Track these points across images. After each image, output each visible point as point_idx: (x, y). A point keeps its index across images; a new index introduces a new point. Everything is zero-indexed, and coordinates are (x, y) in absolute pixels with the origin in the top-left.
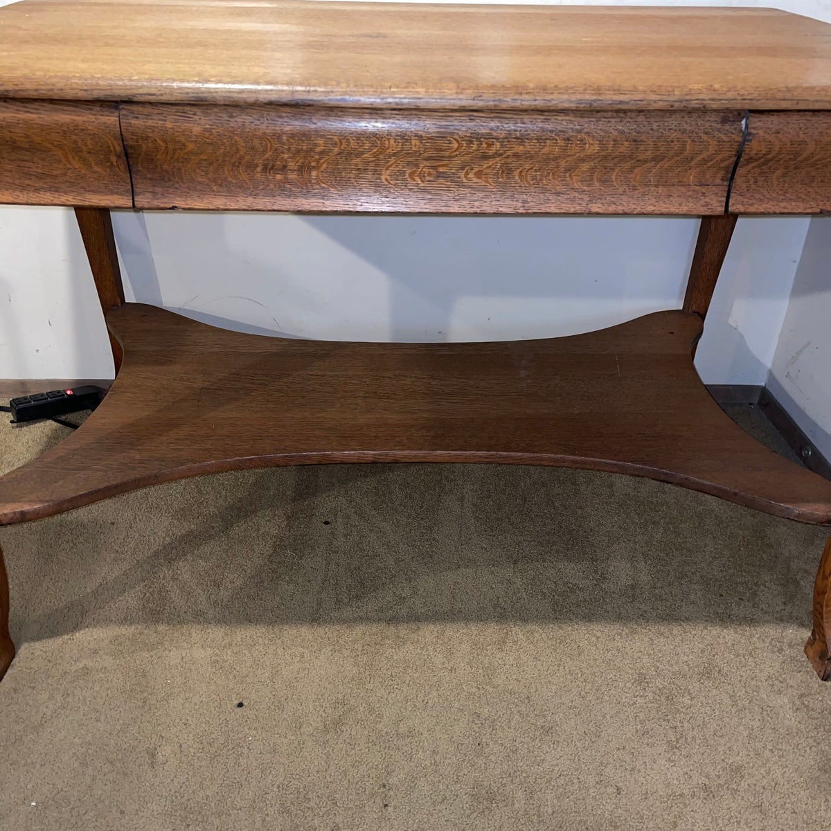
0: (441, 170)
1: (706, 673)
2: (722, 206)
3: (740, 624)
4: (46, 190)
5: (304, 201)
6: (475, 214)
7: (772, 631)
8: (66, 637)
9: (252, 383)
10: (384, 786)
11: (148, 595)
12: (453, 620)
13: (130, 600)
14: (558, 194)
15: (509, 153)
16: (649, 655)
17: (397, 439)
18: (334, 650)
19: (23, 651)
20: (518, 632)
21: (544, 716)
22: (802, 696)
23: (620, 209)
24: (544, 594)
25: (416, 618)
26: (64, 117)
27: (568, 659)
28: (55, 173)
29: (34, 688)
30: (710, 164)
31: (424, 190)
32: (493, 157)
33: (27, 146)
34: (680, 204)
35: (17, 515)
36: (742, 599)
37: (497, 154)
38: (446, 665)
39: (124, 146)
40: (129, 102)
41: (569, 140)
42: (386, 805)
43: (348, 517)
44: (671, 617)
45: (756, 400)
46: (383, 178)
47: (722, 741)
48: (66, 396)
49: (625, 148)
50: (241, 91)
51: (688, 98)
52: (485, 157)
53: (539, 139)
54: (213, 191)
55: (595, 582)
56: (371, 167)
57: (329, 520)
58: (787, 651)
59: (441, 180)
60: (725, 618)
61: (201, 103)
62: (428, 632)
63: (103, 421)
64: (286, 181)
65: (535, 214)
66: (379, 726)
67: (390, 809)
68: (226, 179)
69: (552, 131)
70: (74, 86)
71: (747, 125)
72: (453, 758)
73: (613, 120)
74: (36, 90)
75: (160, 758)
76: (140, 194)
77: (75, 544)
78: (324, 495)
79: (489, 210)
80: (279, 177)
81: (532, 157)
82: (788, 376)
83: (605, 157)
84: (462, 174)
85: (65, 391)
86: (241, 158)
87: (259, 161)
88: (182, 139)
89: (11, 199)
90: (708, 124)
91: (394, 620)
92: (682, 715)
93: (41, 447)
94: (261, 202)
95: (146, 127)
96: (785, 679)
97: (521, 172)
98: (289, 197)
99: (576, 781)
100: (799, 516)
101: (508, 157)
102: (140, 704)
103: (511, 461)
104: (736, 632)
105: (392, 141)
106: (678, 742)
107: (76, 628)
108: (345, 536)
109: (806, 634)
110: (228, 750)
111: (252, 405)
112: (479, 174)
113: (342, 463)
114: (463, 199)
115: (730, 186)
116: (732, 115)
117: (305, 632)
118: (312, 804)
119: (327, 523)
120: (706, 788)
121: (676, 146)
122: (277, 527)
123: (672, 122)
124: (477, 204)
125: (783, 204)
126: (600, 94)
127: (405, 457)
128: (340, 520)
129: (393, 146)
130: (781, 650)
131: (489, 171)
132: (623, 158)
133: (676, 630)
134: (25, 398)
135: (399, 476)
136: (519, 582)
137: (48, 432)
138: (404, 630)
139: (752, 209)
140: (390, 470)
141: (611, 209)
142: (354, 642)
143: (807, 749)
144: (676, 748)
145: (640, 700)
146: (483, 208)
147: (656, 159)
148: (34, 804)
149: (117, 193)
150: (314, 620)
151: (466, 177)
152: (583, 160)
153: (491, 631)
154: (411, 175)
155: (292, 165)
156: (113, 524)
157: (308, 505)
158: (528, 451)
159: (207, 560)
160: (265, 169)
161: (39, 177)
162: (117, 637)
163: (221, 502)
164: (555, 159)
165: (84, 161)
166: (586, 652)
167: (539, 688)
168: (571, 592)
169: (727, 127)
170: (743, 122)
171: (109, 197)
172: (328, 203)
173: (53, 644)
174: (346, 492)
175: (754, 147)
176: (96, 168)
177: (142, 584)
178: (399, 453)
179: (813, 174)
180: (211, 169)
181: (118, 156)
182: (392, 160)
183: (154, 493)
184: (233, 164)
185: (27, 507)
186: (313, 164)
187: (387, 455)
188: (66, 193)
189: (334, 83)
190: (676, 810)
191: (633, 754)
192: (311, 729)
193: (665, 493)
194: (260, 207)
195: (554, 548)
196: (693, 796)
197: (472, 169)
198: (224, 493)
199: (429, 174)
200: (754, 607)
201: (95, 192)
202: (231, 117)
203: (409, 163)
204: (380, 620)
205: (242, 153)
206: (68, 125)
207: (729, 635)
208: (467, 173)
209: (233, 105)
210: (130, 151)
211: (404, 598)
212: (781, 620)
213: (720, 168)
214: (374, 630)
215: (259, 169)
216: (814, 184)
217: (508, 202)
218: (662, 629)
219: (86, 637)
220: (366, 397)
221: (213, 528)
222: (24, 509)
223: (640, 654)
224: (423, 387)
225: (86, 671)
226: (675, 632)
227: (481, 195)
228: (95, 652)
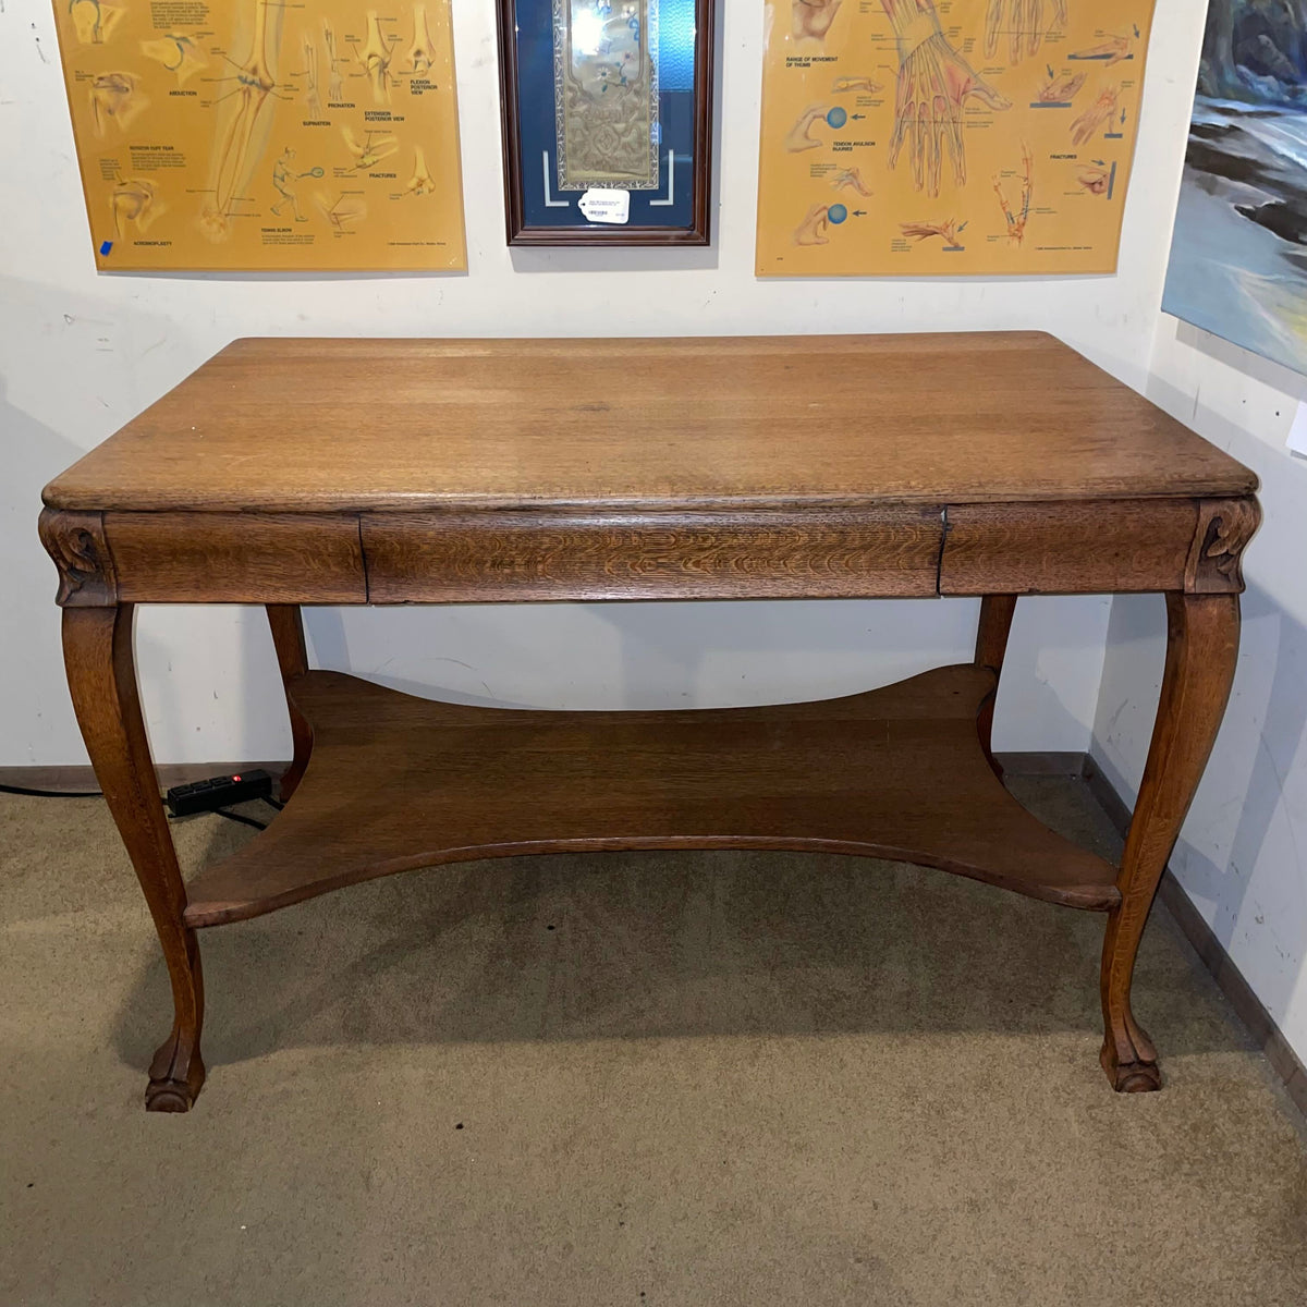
0: (660, 561)
1: (984, 1085)
2: (932, 588)
3: (1029, 1033)
4: (286, 589)
5: (531, 592)
6: (695, 599)
7: (1065, 1039)
8: (260, 1059)
9: (463, 764)
10: (620, 1205)
11: (348, 1012)
12: (698, 1034)
13: (329, 1018)
14: (774, 579)
15: (724, 545)
16: (921, 1067)
17: (630, 824)
18: (563, 1068)
19: (214, 1075)
20: (773, 1046)
21: (799, 1133)
22: (1091, 1107)
23: (834, 592)
24: (804, 1003)
25: (657, 1032)
26: (308, 526)
27: (829, 1074)
28: (295, 573)
29: (230, 1113)
30: (916, 551)
31: (646, 579)
32: (709, 548)
33: (270, 551)
34: (893, 587)
35: (222, 915)
36: (1034, 1005)
37: (712, 547)
38: (690, 1082)
39: (362, 550)
40: (370, 511)
41: (779, 533)
42: (622, 1224)
43: (576, 920)
44: (950, 1027)
45: (1079, 770)
46: (606, 569)
47: (995, 1155)
48: (233, 783)
49: (833, 538)
50: (474, 499)
51: (886, 495)
52: (702, 549)
53: (751, 533)
54: (444, 585)
55: (865, 989)
56: (595, 559)
57: (554, 925)
58: (1080, 1061)
59: (661, 570)
60: (1011, 1027)
61: (435, 510)
62: (670, 1047)
63: (301, 811)
64: (513, 574)
65: (753, 599)
66: (614, 1146)
67: (626, 1227)
68: (456, 575)
69: (762, 526)
70: (320, 500)
71: (946, 516)
72: (696, 1177)
73: (820, 515)
74: (285, 504)
75: (375, 1181)
76: (374, 590)
77: (260, 958)
78: (548, 896)
79: (708, 595)
80: (506, 571)
81: (746, 548)
82: (1109, 740)
83: (816, 547)
84: (681, 563)
85: (231, 778)
86: (472, 556)
87: (489, 558)
88: (417, 541)
89: (251, 599)
90: (909, 516)
91: (630, 1035)
92: (952, 1129)
93: (206, 846)
94: (489, 594)
95: (385, 533)
96: (1073, 1091)
97: (736, 562)
98: (516, 588)
99: (829, 1197)
100: (1067, 900)
101: (723, 549)
102: (349, 1126)
103: (758, 847)
104: (1023, 1041)
105: (613, 538)
106: (945, 1157)
107: (271, 1048)
108: (574, 942)
109: (1100, 1041)
110: (449, 1173)
111: (465, 789)
112: (697, 564)
113: (568, 852)
114: (684, 586)
115: (939, 570)
116: (929, 508)
117: (529, 1048)
118: (542, 1223)
119: (551, 928)
120: (972, 1203)
121: (882, 536)
122: (492, 934)
123: (876, 515)
124: (696, 590)
125: (992, 585)
126: (804, 494)
127: (640, 844)
128: (567, 926)
129: (613, 541)
130: (1072, 1060)
131: (707, 560)
132: (831, 548)
133: (955, 1039)
134: (186, 787)
135: (637, 871)
136: (777, 990)
137: (212, 826)
138: (641, 1046)
139: (962, 590)
140: (626, 864)
141: (828, 592)
142: (585, 1059)
143: (1089, 1162)
144: (943, 1162)
145: (907, 1116)
146: (703, 594)
147: (865, 548)
148: (243, 1227)
149: (352, 590)
150: (539, 1036)
151: (685, 567)
152: (794, 550)
153: (743, 1045)
154: (632, 566)
155: (519, 560)
156: (300, 933)
157: (529, 908)
158: (776, 835)
159: (413, 973)
160: (493, 565)
161: (279, 578)
162: (316, 1059)
163: (425, 906)
164: (769, 549)
165: (325, 564)
166: (850, 1066)
167: (794, 1104)
168: (836, 1000)
169: (928, 518)
170: (943, 514)
171: (346, 594)
172: (553, 593)
173: (247, 1066)
174: (574, 892)
175: (954, 536)
176: (334, 569)
177: (341, 1000)
178: (632, 840)
179: (1017, 557)
180: (443, 566)
181: (355, 558)
182: (613, 554)
183: (346, 896)
184: (464, 561)
185: (232, 907)
186: (539, 559)
187: (618, 842)
188: (304, 591)
189: (558, 489)
190: (936, 1224)
191: (894, 1169)
192: (540, 1149)
193: (956, 885)
194: (488, 599)
195: (819, 951)
196: (957, 1209)
197: (690, 559)
198: (428, 896)
199: (650, 565)
200: (1047, 1014)
201: (330, 589)
202: (463, 521)
203: (630, 556)
204: (614, 1036)
205: (472, 552)
206: (311, 533)
207: (1015, 1045)
208: (686, 563)
209: (466, 511)
210: (367, 553)
211: (643, 1011)
212: (1077, 1027)
213: (928, 554)
214: (608, 1046)
215: (488, 565)
216: (1020, 566)
217: (727, 588)
218: (938, 1039)
219: (284, 1058)
220: (594, 777)
221: (418, 936)
222: (229, 908)
223: (910, 1067)
224: (660, 764)
225: (286, 1094)
226: (953, 1042)
227: (700, 582)
228: (294, 1074)
